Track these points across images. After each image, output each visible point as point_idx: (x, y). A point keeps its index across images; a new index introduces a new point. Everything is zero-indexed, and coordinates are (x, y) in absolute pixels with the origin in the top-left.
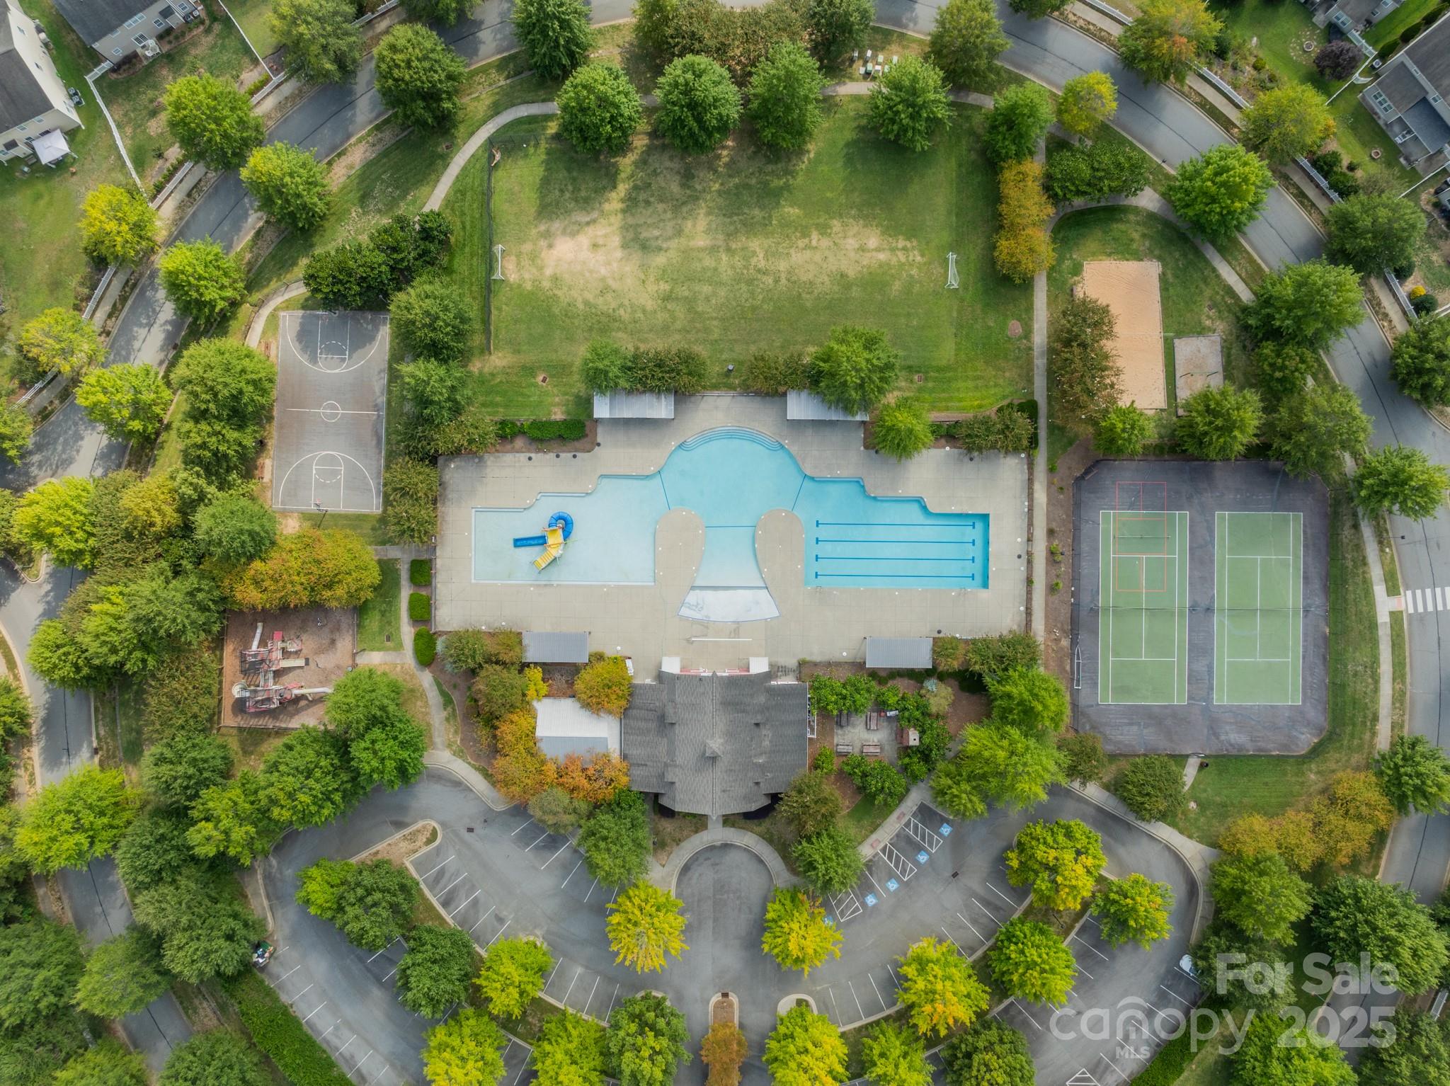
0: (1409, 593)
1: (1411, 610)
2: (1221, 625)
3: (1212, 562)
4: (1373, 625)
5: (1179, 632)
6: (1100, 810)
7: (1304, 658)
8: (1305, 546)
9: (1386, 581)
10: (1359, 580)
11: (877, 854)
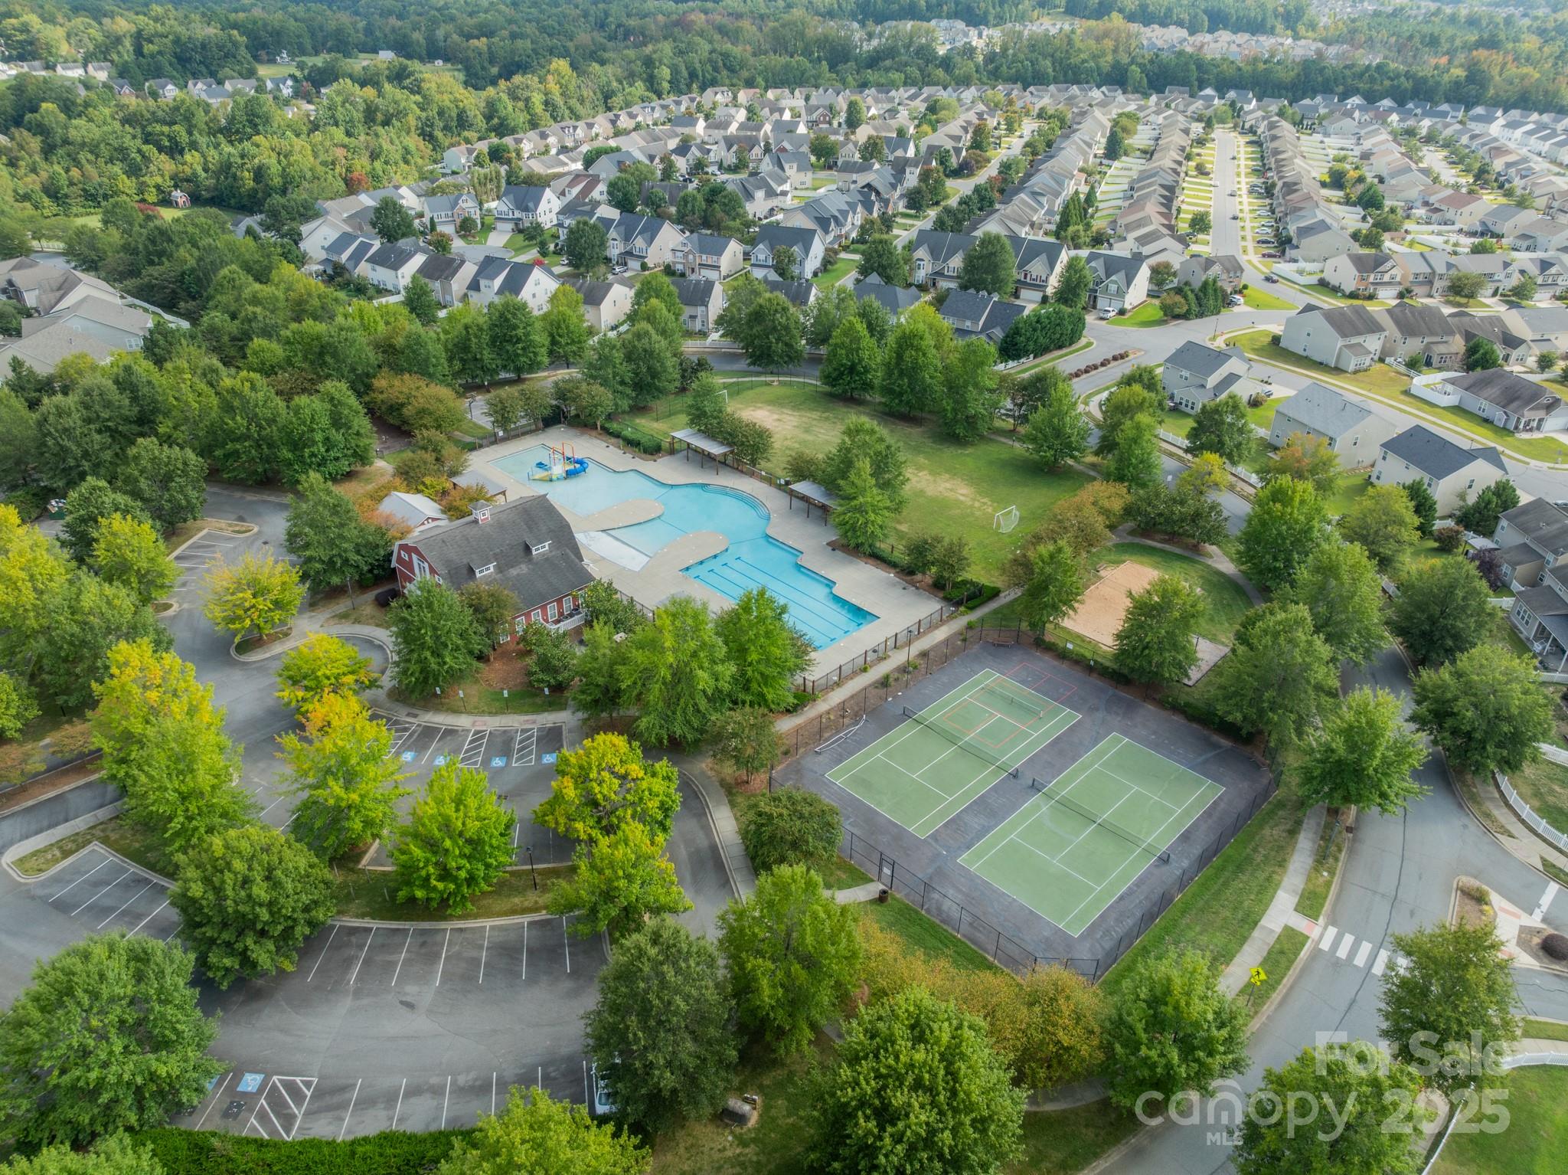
0: (1332, 931)
1: (1325, 945)
2: (1036, 808)
3: (1074, 760)
4: (1250, 921)
5: (980, 782)
6: (714, 849)
7: (1121, 898)
8: (1208, 814)
9: (1302, 896)
10: (1261, 876)
11: (469, 731)
